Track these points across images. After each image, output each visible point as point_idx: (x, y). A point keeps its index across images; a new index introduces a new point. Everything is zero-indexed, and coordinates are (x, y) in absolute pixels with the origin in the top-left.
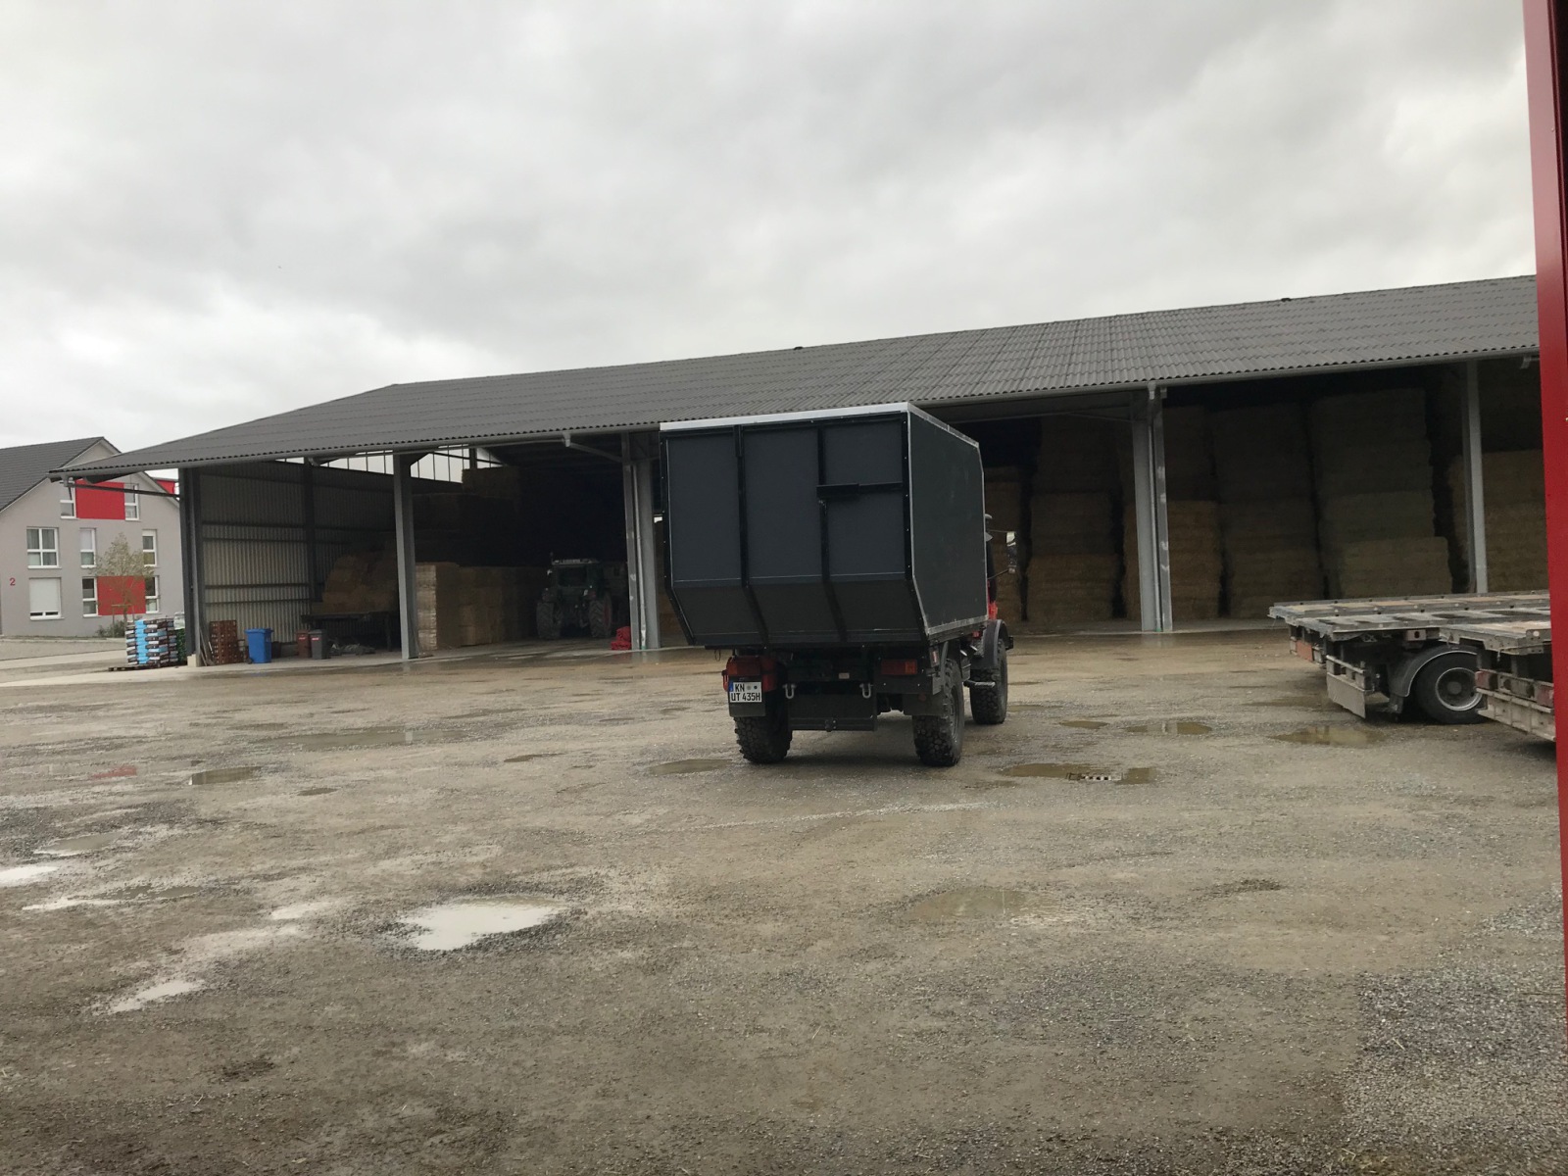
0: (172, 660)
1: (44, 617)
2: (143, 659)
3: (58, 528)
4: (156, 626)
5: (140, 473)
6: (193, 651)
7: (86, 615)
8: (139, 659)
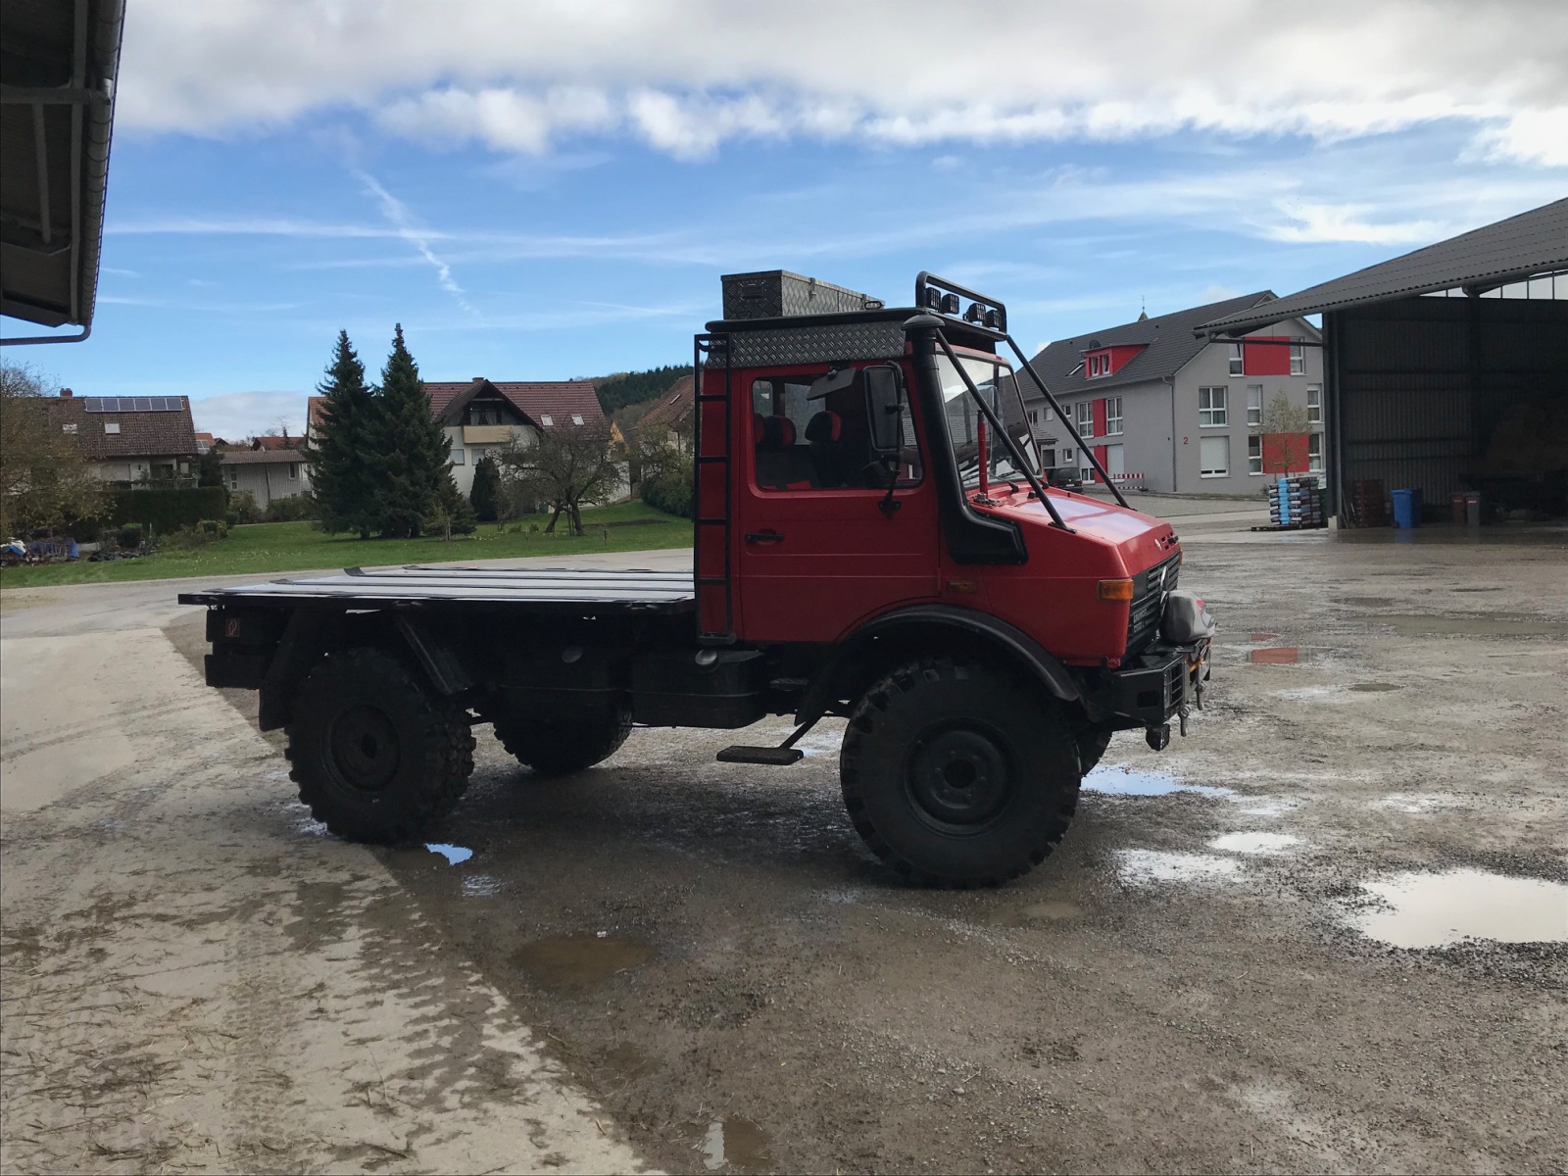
0: (1315, 521)
1: (1214, 475)
2: (1285, 519)
3: (1227, 387)
4: (1298, 485)
5: (1299, 319)
6: (1334, 513)
7: (1251, 474)
8: (1282, 519)
